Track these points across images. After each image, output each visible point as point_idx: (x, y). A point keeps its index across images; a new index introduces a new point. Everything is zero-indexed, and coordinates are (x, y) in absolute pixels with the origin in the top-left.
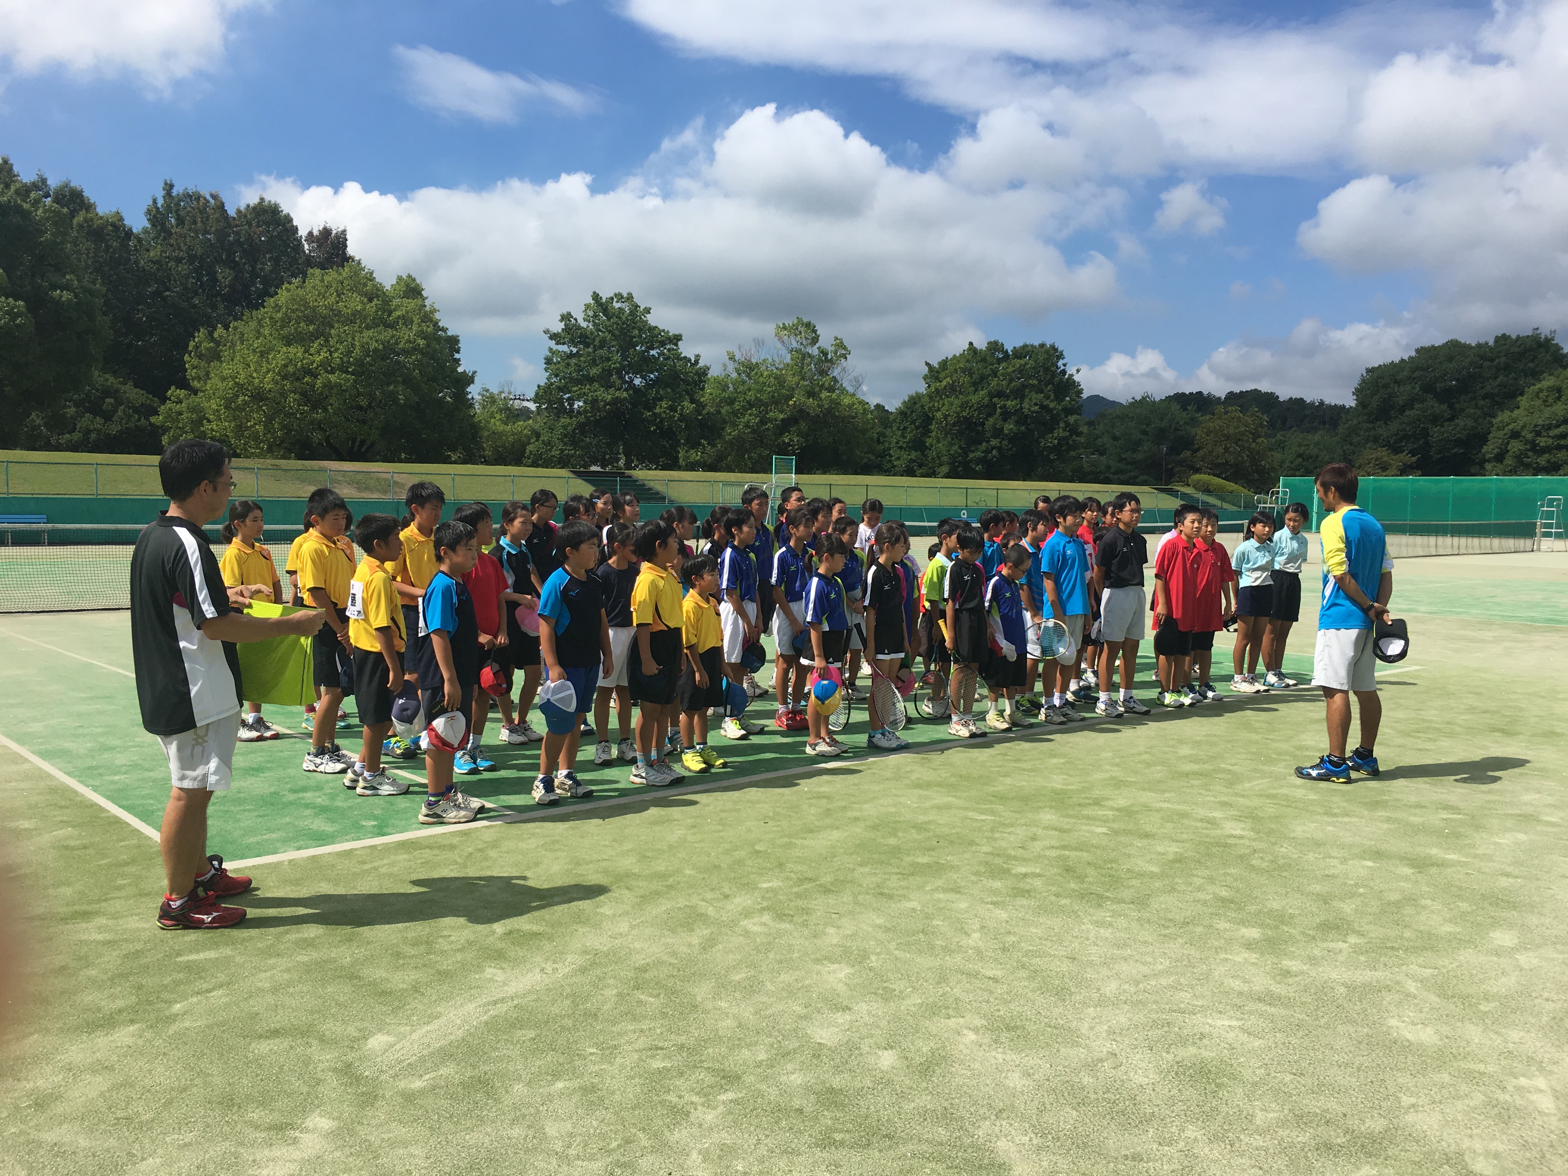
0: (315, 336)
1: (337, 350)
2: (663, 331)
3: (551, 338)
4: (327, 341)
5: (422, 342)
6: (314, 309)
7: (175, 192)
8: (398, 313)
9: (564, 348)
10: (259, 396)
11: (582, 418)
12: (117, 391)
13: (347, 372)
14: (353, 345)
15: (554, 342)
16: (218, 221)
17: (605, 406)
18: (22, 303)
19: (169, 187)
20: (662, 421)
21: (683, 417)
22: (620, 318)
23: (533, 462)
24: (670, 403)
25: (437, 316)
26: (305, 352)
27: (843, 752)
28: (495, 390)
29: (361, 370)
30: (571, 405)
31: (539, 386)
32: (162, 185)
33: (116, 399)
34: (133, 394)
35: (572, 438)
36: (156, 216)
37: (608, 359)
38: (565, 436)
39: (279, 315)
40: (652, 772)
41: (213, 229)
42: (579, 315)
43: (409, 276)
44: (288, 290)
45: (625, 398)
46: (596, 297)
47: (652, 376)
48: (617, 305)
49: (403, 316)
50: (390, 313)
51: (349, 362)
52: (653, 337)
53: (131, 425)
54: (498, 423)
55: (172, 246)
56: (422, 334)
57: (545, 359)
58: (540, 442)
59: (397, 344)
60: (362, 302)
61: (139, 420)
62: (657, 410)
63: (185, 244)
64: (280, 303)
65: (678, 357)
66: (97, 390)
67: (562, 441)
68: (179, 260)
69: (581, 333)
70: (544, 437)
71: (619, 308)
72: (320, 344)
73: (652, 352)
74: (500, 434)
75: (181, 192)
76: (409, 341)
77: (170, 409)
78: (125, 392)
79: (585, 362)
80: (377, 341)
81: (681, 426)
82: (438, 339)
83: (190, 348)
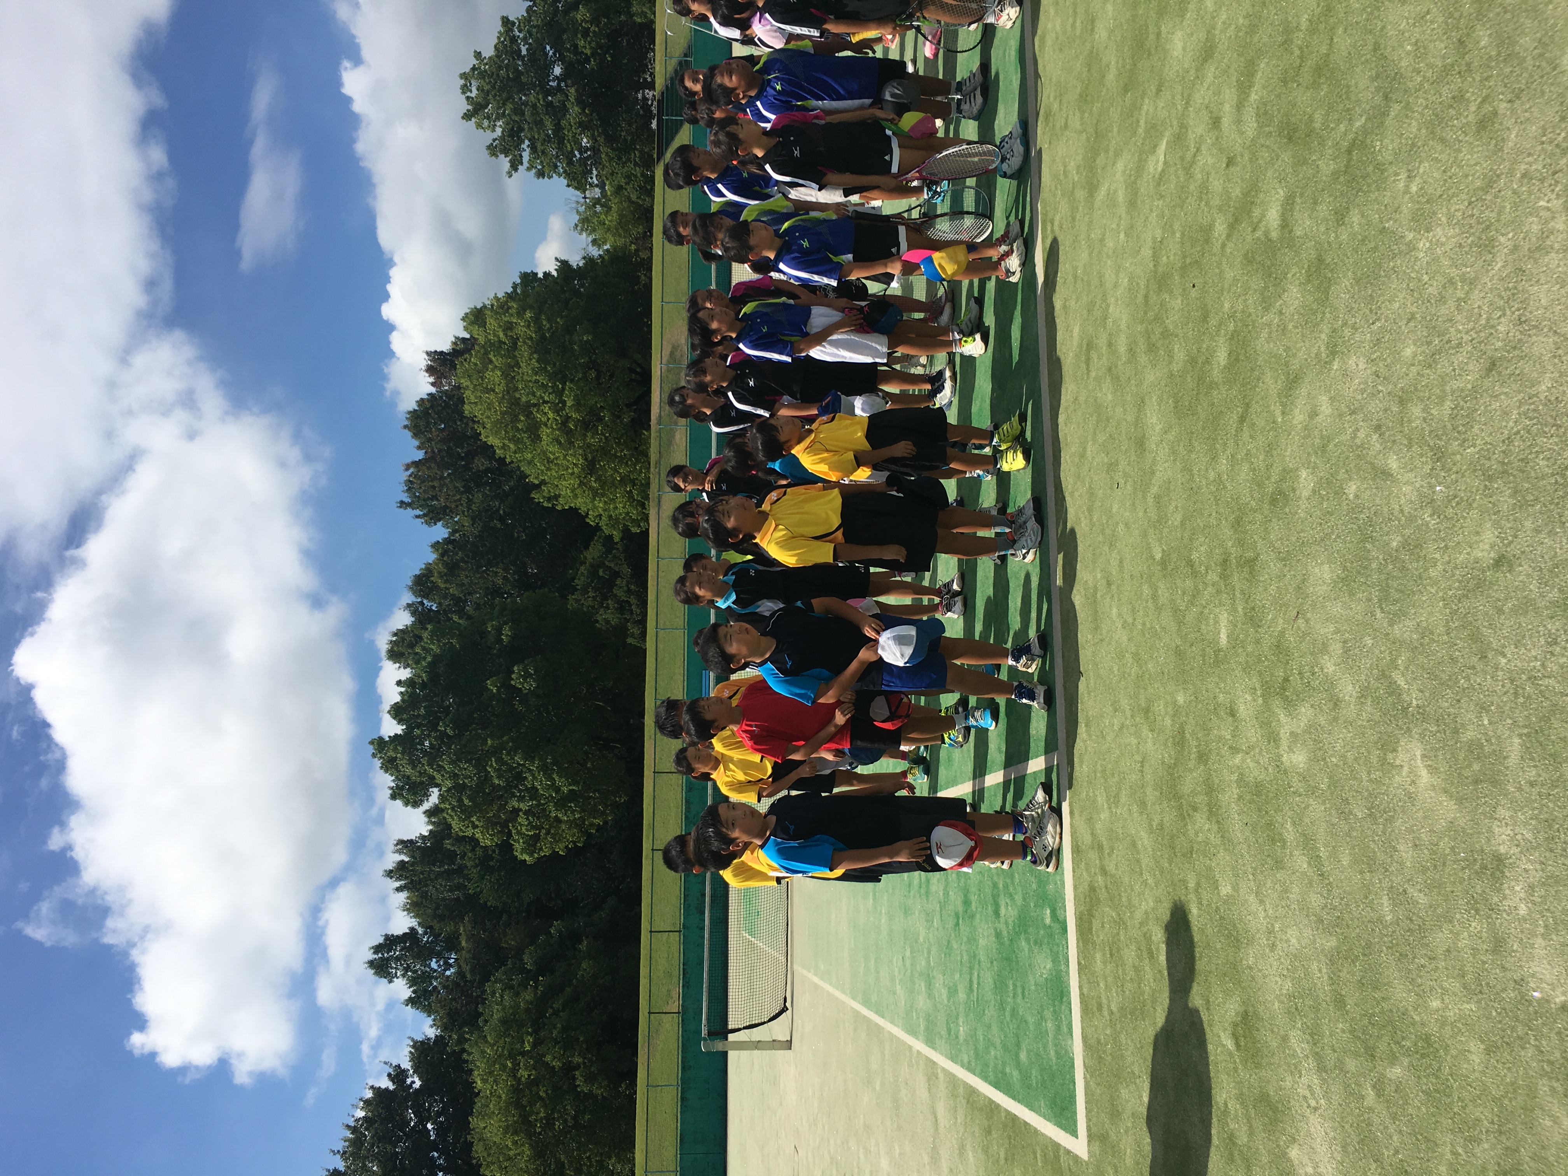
0: (529, 414)
1: (542, 398)
2: (499, 38)
3: (516, 170)
4: (535, 405)
5: (528, 314)
6: (503, 413)
7: (407, 500)
8: (501, 335)
9: (526, 156)
10: (591, 467)
11: (601, 139)
12: (592, 565)
13: (563, 389)
14: (536, 381)
15: (520, 167)
16: (429, 468)
17: (586, 115)
18: (516, 668)
19: (402, 504)
20: (600, 46)
21: (595, 21)
22: (488, 91)
23: (648, 196)
24: (579, 36)
25: (500, 295)
26: (546, 425)
27: (1022, 235)
28: (576, 218)
29: (561, 376)
30: (587, 149)
31: (568, 186)
32: (402, 510)
33: (599, 567)
34: (593, 552)
35: (623, 151)
36: (432, 516)
37: (534, 106)
38: (620, 159)
39: (512, 446)
40: (1023, 541)
41: (438, 472)
42: (488, 137)
43: (463, 319)
44: (487, 437)
45: (577, 91)
46: (467, 116)
47: (551, 52)
48: (474, 93)
49: (504, 330)
50: (501, 342)
51: (552, 387)
52: (507, 51)
53: (622, 556)
54: (610, 218)
55: (457, 506)
56: (520, 314)
57: (538, 178)
58: (627, 187)
59: (531, 338)
60: (493, 370)
61: (618, 549)
62: (588, 52)
63: (454, 495)
64: (501, 445)
65: (527, 20)
66: (592, 581)
67: (625, 163)
68: (470, 501)
69: (509, 136)
70: (623, 182)
71: (478, 90)
72: (537, 412)
73: (524, 52)
74: (621, 216)
75: (406, 494)
76: (528, 326)
77: (607, 525)
78: (593, 559)
79: (539, 134)
80: (531, 360)
81: (605, 24)
82: (525, 294)
83: (550, 505)
